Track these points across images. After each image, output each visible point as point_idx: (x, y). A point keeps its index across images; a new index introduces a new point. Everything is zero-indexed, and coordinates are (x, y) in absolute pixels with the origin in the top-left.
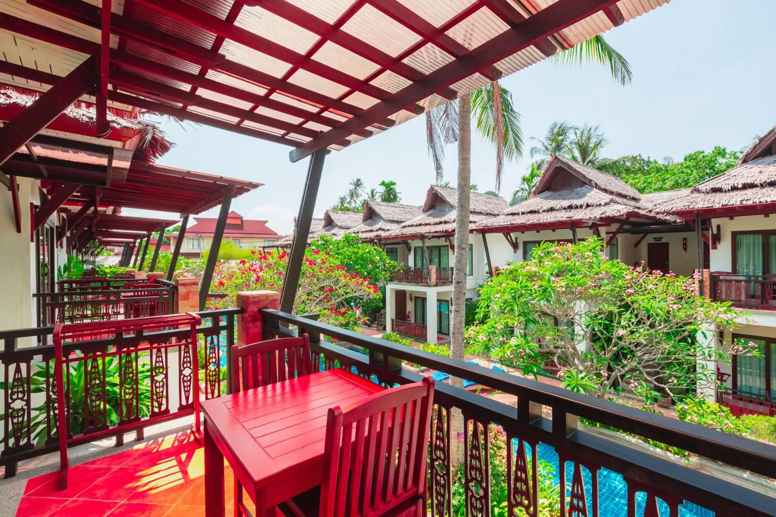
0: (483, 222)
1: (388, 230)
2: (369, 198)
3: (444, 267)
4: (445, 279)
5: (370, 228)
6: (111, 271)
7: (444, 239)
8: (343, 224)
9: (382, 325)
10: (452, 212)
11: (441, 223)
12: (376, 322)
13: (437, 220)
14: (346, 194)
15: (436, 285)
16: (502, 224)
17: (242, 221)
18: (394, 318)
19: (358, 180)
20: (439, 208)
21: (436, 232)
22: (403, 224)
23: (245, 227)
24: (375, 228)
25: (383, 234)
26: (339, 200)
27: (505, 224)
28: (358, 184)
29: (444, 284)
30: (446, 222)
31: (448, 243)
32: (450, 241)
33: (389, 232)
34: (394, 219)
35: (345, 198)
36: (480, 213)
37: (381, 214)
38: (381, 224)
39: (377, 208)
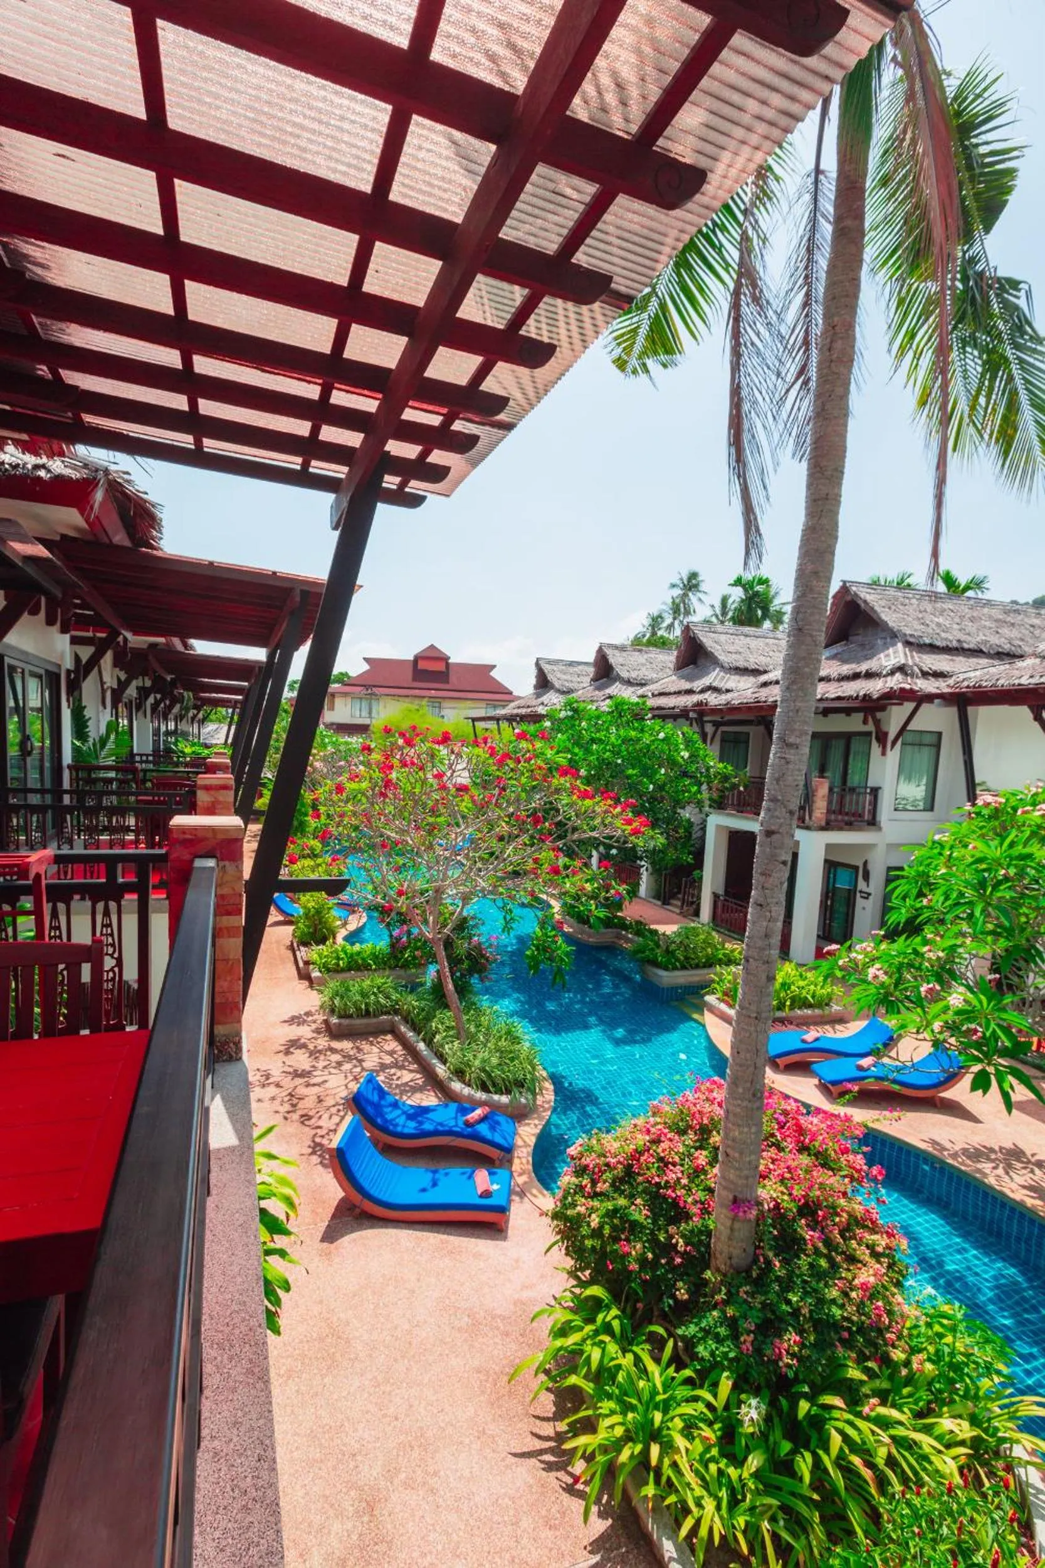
0: (972, 674)
1: (728, 691)
2: (717, 616)
3: (855, 784)
4: (854, 815)
5: (687, 685)
6: (193, 752)
7: (861, 716)
8: (634, 675)
9: (693, 903)
10: (891, 650)
11: (856, 676)
12: (680, 896)
13: (846, 669)
14: (664, 607)
15: (827, 827)
16: (1024, 681)
17: (447, 665)
18: (721, 891)
19: (693, 575)
20: (860, 638)
21: (839, 698)
22: (764, 678)
23: (453, 678)
24: (698, 685)
25: (713, 700)
26: (647, 622)
27: (1033, 681)
28: (692, 583)
29: (849, 826)
30: (869, 675)
31: (870, 727)
32: (877, 723)
33: (729, 696)
34: (746, 665)
35: (660, 616)
36: (977, 652)
37: (716, 654)
38: (713, 677)
39: (707, 640)
